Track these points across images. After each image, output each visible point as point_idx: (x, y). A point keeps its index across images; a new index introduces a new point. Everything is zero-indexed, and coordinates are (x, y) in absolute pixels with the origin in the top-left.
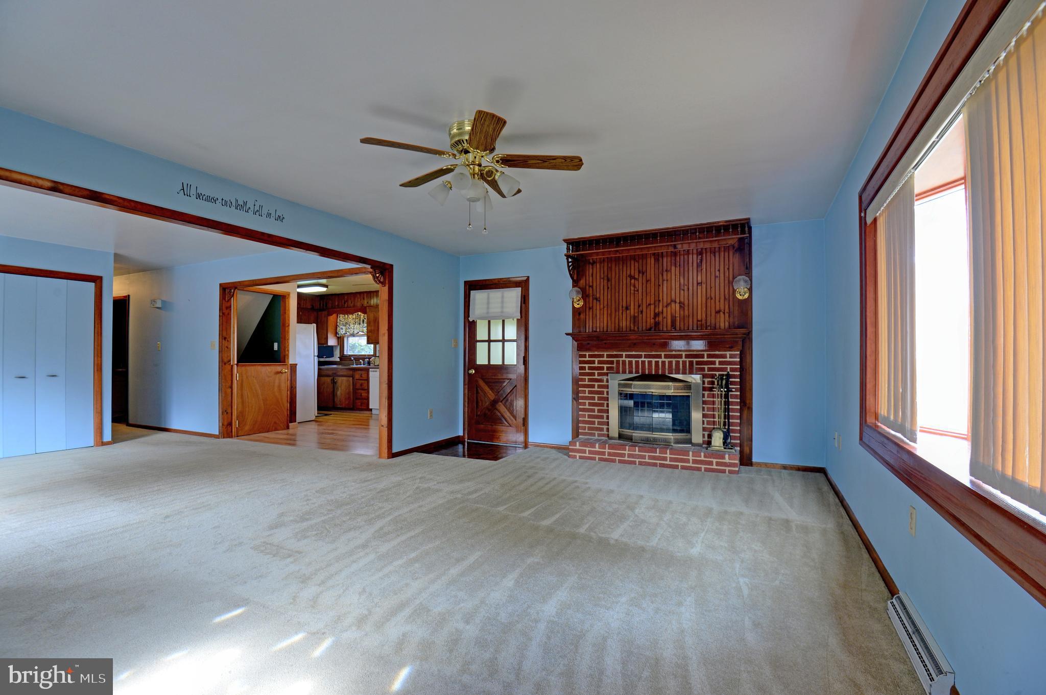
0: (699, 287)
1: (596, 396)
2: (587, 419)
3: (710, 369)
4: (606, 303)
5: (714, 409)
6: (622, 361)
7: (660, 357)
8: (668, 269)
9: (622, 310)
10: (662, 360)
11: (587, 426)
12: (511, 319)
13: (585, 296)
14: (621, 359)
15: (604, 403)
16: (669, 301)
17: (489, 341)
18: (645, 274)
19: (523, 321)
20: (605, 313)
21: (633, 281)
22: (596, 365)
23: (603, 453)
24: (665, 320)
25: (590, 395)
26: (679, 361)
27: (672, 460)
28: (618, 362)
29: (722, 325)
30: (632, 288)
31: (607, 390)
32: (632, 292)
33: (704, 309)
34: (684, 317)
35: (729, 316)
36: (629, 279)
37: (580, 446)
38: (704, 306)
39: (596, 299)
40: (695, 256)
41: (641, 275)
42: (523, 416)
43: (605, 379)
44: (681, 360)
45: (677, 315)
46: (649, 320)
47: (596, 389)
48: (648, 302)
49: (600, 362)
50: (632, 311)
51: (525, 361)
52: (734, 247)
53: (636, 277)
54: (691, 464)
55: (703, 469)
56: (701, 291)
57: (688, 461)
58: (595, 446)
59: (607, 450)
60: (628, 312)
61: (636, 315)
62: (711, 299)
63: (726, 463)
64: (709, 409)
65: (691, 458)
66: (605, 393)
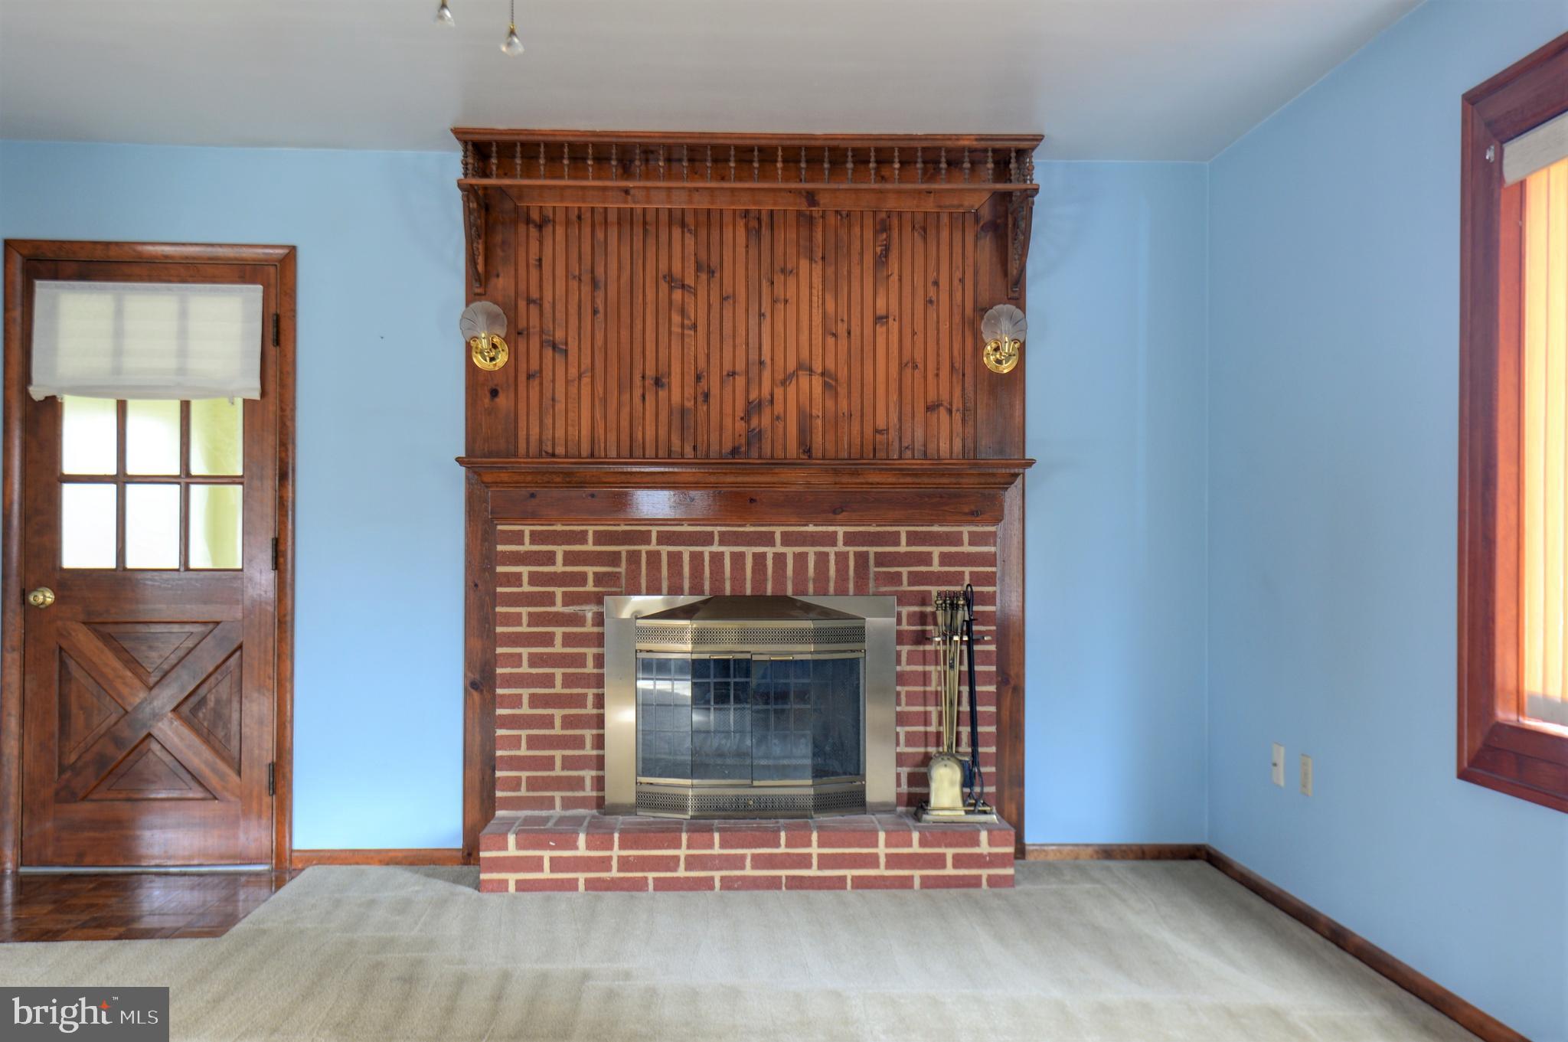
0: (881, 330)
1: (559, 673)
2: (524, 752)
3: (915, 578)
4: (586, 361)
5: (924, 698)
6: (647, 553)
7: (768, 539)
8: (789, 266)
9: (644, 387)
10: (774, 550)
11: (524, 774)
12: (225, 401)
13: (515, 334)
14: (644, 548)
15: (585, 696)
16: (792, 366)
17: (121, 479)
18: (717, 275)
19: (272, 406)
20: (586, 391)
21: (677, 295)
22: (559, 567)
23: (604, 864)
24: (781, 425)
25: (534, 671)
26: (827, 554)
27: (825, 862)
28: (634, 557)
29: (944, 446)
30: (676, 318)
31: (595, 650)
32: (676, 329)
33: (894, 397)
34: (836, 417)
35: (964, 420)
36: (664, 286)
37: (520, 846)
38: (894, 386)
39: (554, 346)
40: (869, 234)
41: (704, 276)
42: (268, 756)
43: (589, 616)
44: (831, 551)
45: (817, 411)
46: (728, 422)
47: (558, 648)
48: (727, 367)
49: (570, 558)
50: (677, 392)
51: (280, 556)
52: (977, 217)
53: (690, 281)
54: (882, 871)
55: (917, 882)
56: (887, 340)
57: (872, 861)
58: (575, 841)
59: (616, 852)
60: (662, 394)
61: (689, 404)
62: (915, 367)
63: (980, 856)
64: (911, 699)
65: (882, 850)
66: (590, 662)
